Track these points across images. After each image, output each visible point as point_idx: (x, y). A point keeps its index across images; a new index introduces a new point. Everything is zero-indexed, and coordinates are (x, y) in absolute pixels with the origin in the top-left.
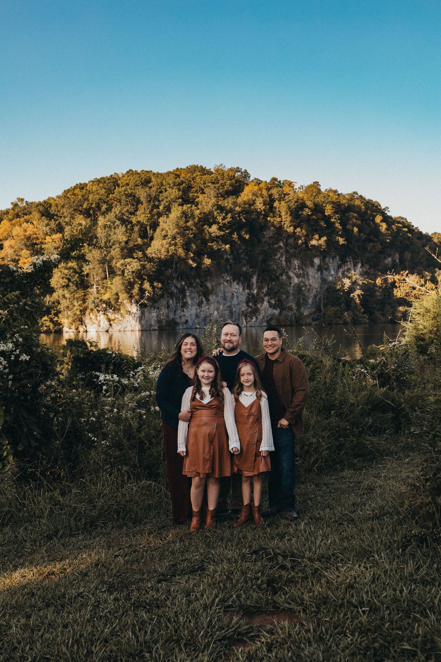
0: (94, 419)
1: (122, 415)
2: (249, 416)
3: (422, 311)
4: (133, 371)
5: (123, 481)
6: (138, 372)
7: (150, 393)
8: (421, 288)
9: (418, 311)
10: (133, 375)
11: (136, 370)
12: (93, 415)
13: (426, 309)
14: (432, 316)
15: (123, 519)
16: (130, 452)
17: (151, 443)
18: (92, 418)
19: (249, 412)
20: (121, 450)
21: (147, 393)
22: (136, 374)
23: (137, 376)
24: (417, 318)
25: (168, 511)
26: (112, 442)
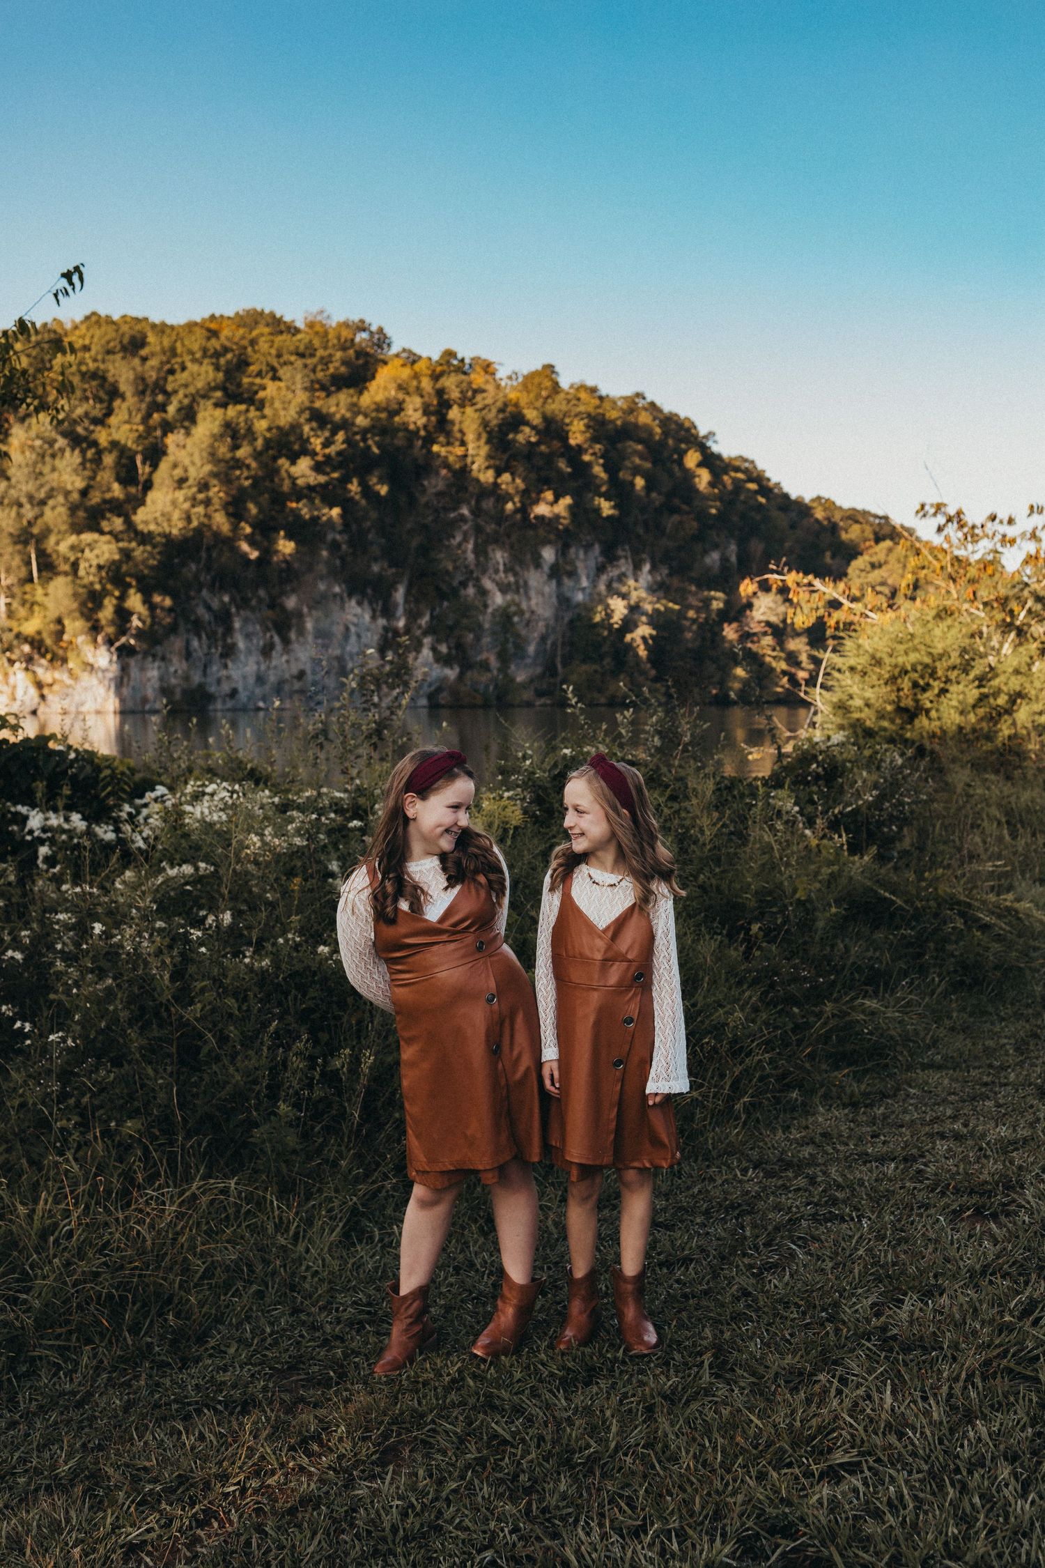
0: (19, 956)
1: (120, 946)
2: (607, 961)
3: (861, 661)
4: (132, 805)
5: (128, 1177)
6: (146, 805)
7: (197, 869)
8: (853, 606)
9: (852, 662)
10: (129, 814)
11: (138, 802)
12: (16, 944)
13: (873, 657)
14: (887, 676)
15: (135, 1329)
16: (150, 1071)
17: (223, 1039)
18: (10, 953)
19: (609, 948)
20: (117, 1063)
21: (187, 869)
22: (138, 813)
23: (141, 818)
24: (847, 680)
25: (293, 1288)
26: (85, 1037)
